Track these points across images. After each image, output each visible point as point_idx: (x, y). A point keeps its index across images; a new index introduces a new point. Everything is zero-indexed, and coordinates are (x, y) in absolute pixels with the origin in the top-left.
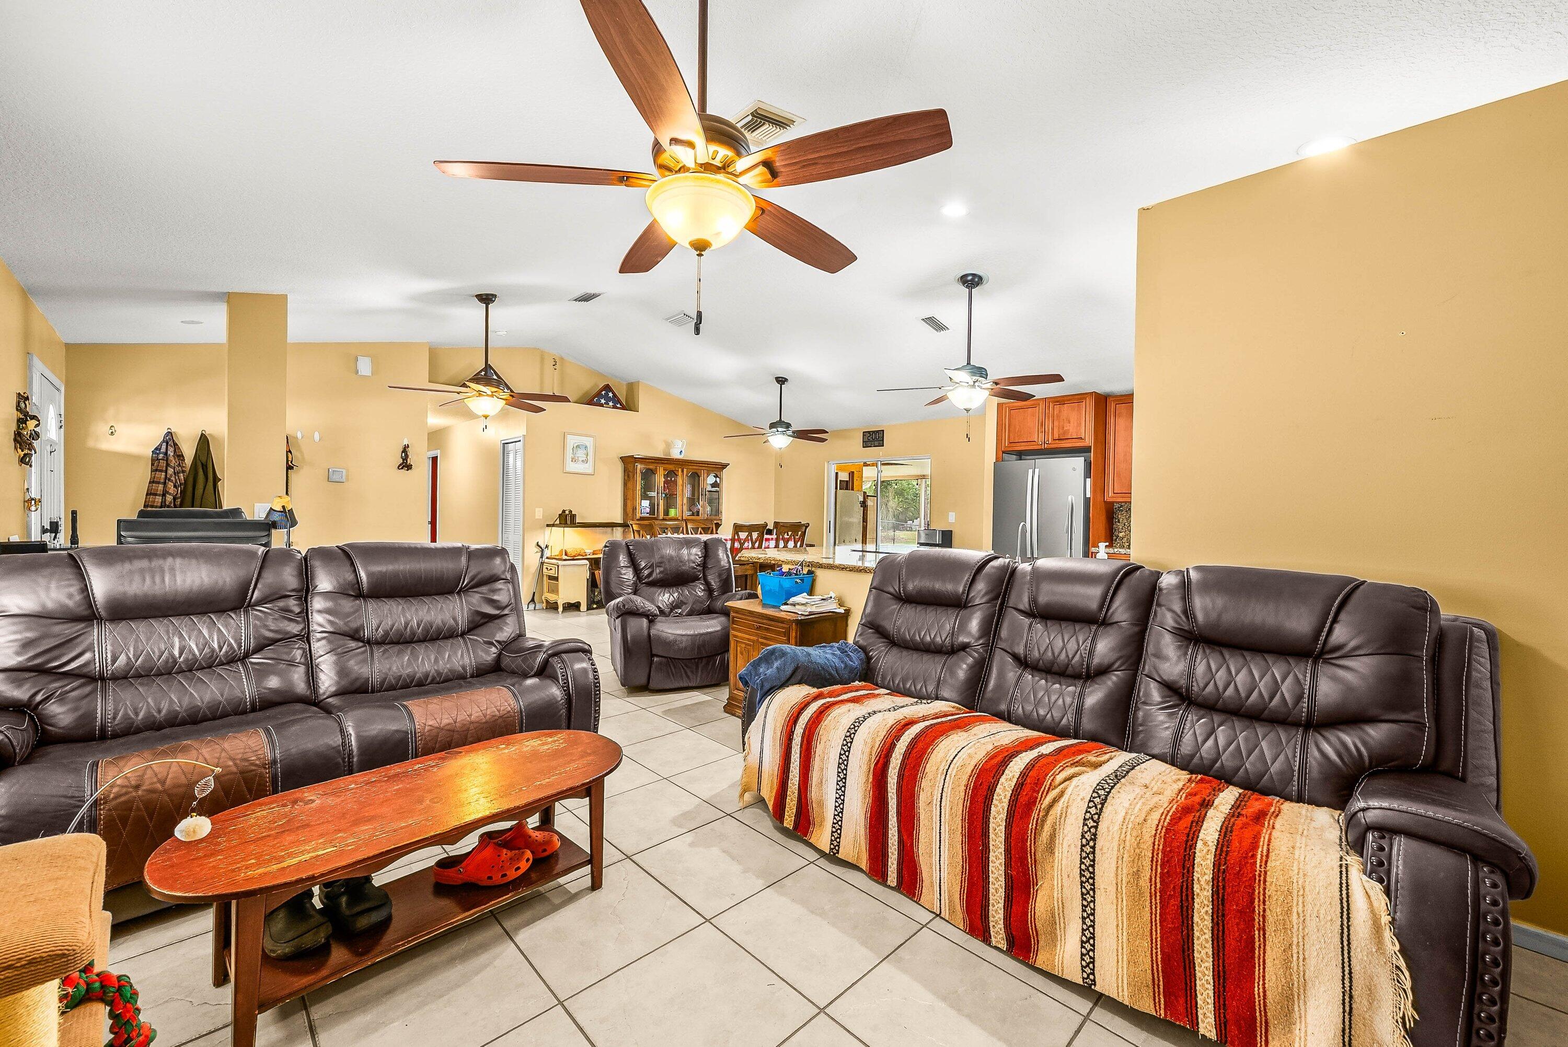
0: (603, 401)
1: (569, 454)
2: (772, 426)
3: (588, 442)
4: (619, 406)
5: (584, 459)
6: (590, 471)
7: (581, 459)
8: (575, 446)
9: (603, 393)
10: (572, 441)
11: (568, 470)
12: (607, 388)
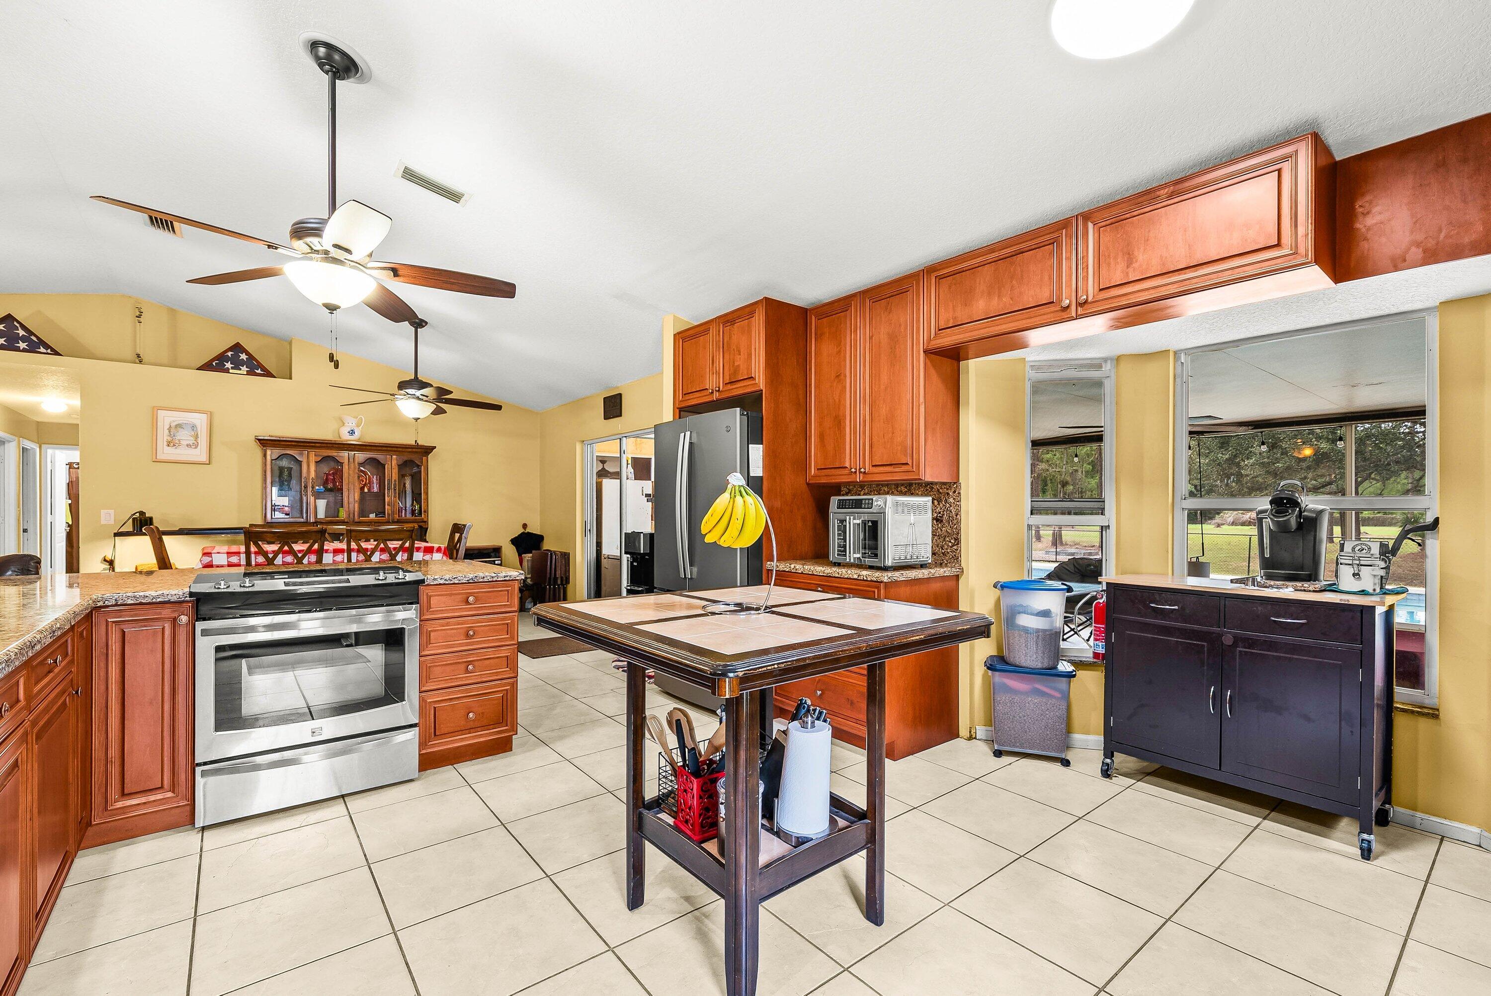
0: (228, 365)
1: (163, 436)
2: (402, 385)
3: (200, 420)
4: (259, 371)
5: (191, 443)
6: (204, 458)
7: (184, 443)
8: (173, 425)
9: (229, 354)
10: (166, 418)
11: (160, 457)
12: (237, 348)
